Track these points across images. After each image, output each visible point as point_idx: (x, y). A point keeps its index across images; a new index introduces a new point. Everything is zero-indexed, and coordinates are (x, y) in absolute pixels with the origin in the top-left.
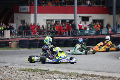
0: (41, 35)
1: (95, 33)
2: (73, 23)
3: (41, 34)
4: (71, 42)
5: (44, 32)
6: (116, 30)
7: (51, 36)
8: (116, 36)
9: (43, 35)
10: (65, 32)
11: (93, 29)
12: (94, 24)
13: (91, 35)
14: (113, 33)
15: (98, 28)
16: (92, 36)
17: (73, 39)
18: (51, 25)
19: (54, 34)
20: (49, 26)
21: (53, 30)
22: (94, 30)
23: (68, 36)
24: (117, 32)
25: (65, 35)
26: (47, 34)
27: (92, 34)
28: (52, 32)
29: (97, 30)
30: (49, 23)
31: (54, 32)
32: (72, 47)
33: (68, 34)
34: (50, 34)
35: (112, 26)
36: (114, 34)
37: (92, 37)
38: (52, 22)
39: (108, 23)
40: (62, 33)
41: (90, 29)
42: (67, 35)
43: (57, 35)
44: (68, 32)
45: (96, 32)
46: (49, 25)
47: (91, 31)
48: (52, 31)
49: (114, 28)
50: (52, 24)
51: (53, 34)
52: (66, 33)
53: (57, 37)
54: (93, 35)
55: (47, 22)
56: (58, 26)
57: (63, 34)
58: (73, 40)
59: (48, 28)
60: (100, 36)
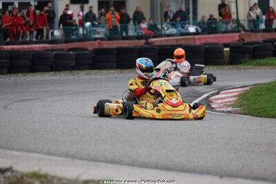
1: (106, 35)
4: (50, 58)
6: (159, 26)
8: (161, 41)
10: (28, 32)
11: (99, 24)
12: (103, 10)
13: (96, 39)
14: (152, 33)
15: (114, 20)
16: (98, 41)
22: (103, 27)
23: (36, 43)
24: (163, 32)
27: (97, 36)
29: (111, 27)
32: (51, 73)
35: (147, 15)
36: (154, 37)
37: (99, 43)
39: (137, 7)
40: (22, 34)
42: (35, 40)
43: (8, 40)
44: (35, 32)
47: (95, 29)
53: (7, 44)
54: (101, 39)
58: (54, 53)
60: (121, 41)
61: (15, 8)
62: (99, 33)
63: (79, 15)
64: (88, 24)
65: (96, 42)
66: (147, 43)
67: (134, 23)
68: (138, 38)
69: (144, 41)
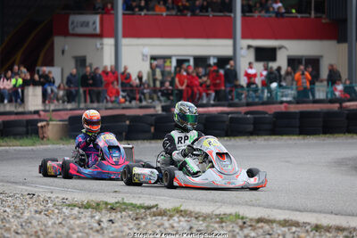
0: (134, 103)
1: (294, 98)
2: (228, 67)
3: (135, 99)
4: (224, 122)
5: (144, 94)
7: (163, 104)
9: (140, 101)
10: (204, 94)
11: (287, 85)
13: (282, 102)
14: (348, 97)
15: (304, 80)
16: (285, 104)
17: (228, 113)
18: (163, 73)
19: (171, 98)
20: (158, 75)
21: (170, 88)
23: (213, 106)
25: (205, 102)
26: (152, 98)
27: (284, 99)
28: (166, 94)
29: (302, 88)
30: (157, 66)
31: (171, 94)
32: (226, 138)
33: (214, 100)
34: (162, 98)
35: (344, 75)
36: (350, 101)
37: (286, 107)
38: (168, 64)
40: (198, 96)
41: (280, 86)
42: (212, 102)
44: (213, 94)
45: (299, 92)
46: (158, 71)
47: (282, 90)
48: (167, 90)
49: (351, 83)
50: (167, 69)
51: (169, 99)
52: (208, 95)
54: (289, 102)
55: (151, 64)
56: (185, 74)
57: (199, 99)
58: (230, 116)
59: (155, 80)
60: (311, 105)
61: (189, 66)
62: (286, 96)
63: (261, 75)
64: (274, 85)
65: (282, 106)
66: (341, 107)
67: (328, 84)
68: (332, 101)
69: (337, 105)
